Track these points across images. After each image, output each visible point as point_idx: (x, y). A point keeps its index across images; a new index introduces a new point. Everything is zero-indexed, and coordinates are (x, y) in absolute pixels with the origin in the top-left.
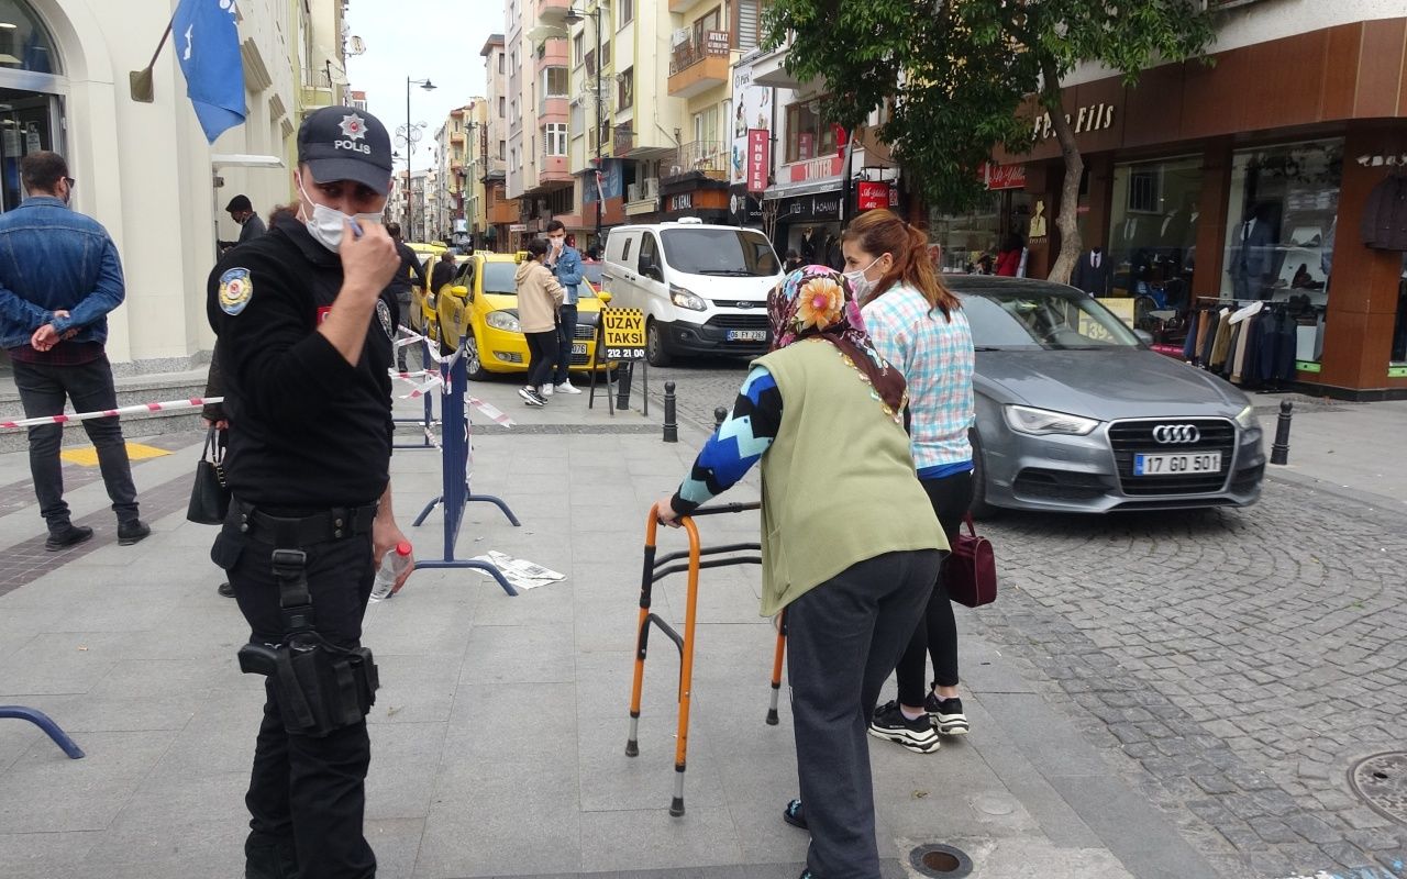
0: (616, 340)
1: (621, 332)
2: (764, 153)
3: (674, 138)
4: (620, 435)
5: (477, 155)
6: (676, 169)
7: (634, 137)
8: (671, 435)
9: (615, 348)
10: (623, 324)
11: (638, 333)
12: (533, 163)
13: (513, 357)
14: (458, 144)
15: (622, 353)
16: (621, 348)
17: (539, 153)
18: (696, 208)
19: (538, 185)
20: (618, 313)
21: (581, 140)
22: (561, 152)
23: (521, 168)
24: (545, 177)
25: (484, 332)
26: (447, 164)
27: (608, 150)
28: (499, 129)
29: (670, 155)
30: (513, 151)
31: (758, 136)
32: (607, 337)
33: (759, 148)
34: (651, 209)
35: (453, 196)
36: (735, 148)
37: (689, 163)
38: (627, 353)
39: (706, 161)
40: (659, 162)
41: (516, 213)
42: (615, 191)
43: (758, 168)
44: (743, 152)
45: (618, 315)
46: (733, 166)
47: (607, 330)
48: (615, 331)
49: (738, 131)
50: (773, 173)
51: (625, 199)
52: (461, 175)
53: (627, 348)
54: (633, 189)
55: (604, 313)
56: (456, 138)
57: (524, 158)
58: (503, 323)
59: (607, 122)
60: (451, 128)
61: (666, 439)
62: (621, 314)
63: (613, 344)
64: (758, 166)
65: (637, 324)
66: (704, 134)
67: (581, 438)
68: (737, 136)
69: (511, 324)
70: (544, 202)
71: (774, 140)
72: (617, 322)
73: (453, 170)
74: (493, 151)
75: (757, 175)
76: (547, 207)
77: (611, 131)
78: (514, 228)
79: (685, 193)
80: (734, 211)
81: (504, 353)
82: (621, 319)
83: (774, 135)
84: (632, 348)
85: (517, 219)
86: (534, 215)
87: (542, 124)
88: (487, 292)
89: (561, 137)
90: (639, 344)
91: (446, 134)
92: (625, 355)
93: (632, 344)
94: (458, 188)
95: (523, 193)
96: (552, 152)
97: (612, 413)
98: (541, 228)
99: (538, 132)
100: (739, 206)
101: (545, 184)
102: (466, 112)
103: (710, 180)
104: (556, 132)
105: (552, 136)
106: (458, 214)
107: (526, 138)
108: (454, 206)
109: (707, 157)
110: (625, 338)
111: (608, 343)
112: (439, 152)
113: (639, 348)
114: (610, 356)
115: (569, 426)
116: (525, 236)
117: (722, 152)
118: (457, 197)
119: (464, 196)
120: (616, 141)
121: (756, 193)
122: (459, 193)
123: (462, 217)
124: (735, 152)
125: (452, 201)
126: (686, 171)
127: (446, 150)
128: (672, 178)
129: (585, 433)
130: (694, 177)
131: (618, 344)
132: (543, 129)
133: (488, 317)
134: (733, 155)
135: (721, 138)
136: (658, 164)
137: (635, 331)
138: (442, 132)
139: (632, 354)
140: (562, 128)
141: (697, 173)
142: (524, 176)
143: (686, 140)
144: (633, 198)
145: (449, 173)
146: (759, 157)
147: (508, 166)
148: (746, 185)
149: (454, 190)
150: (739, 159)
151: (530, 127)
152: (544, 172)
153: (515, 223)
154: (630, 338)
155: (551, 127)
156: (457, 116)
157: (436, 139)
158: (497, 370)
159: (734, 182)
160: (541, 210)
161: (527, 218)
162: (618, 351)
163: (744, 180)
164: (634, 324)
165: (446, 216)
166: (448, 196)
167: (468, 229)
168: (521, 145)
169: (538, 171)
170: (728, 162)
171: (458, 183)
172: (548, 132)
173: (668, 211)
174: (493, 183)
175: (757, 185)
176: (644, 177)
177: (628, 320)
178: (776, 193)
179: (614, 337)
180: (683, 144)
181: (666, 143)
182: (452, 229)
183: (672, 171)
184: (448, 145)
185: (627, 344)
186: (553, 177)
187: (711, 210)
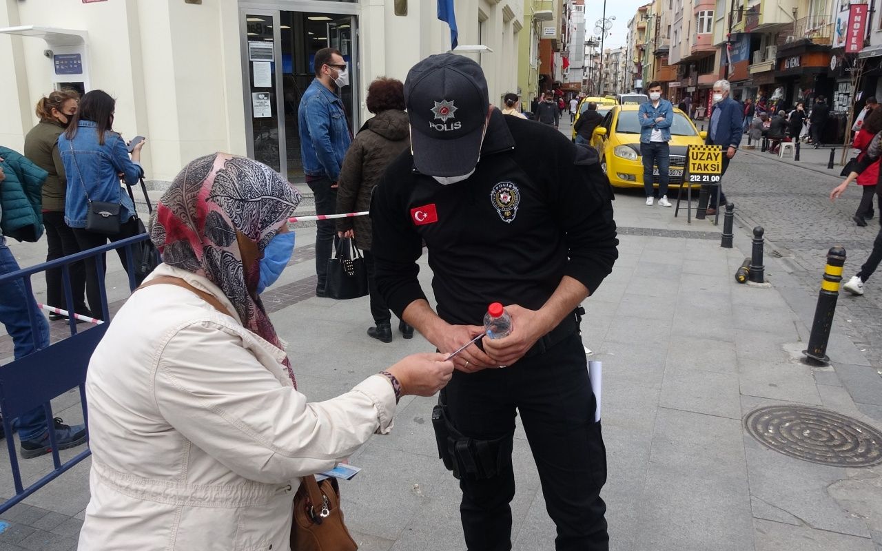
0: (698, 168)
1: (702, 163)
2: (863, 22)
3: (792, 15)
4: (689, 240)
5: (652, 35)
6: (791, 38)
7: (760, 17)
8: (727, 242)
9: (697, 174)
10: (705, 157)
11: (716, 164)
12: (688, 39)
13: (630, 177)
14: (641, 30)
15: (702, 178)
16: (701, 175)
17: (692, 32)
18: (803, 66)
19: (690, 55)
20: (702, 149)
21: (722, 21)
22: (708, 30)
23: (680, 43)
24: (695, 49)
25: (613, 160)
26: (634, 44)
27: (740, 27)
28: (668, 18)
29: (789, 28)
30: (676, 32)
31: (858, 9)
32: (691, 167)
33: (858, 18)
34: (769, 68)
35: (636, 64)
36: (839, 20)
37: (803, 33)
38: (706, 179)
39: (814, 31)
40: (778, 34)
41: (675, 74)
42: (744, 57)
43: (855, 34)
44: (845, 22)
45: (702, 150)
46: (836, 34)
47: (691, 161)
48: (697, 162)
49: (842, 7)
50: (869, 38)
51: (751, 62)
52: (642, 50)
53: (706, 174)
54: (757, 54)
55: (691, 149)
56: (641, 25)
57: (682, 36)
58: (626, 153)
59: (742, 7)
60: (638, 19)
61: (723, 245)
62: (704, 149)
63: (696, 171)
64: (855, 33)
65: (716, 157)
66: (816, 11)
67: (658, 240)
68: (841, 11)
69: (630, 154)
70: (694, 66)
71: (872, 11)
72: (700, 155)
73: (637, 47)
74: (663, 32)
75: (854, 40)
76: (696, 69)
77: (744, 13)
78: (671, 85)
79: (795, 56)
80: (833, 68)
81: (624, 175)
82: (704, 153)
83: (872, 7)
84: (710, 175)
85: (676, 79)
86: (686, 76)
87: (697, 12)
88: (619, 132)
89: (709, 20)
90: (716, 172)
91: (634, 23)
92: (704, 180)
93: (710, 172)
94: (639, 58)
95: (679, 60)
96: (701, 30)
97: (689, 222)
98: (690, 84)
99: (693, 17)
100: (837, 64)
101: (695, 54)
102: (649, 8)
103: (817, 45)
104: (706, 17)
105: (702, 20)
106: (638, 76)
107: (685, 23)
108: (635, 71)
109: (816, 28)
110: (706, 167)
111: (691, 170)
112: (629, 36)
113: (715, 175)
114: (692, 180)
115: (654, 230)
116: (679, 89)
117: (828, 23)
118: (639, 65)
119: (642, 64)
120: (747, 20)
121: (853, 54)
122: (640, 63)
123: (640, 78)
124: (839, 23)
125: (635, 68)
126: (798, 39)
127: (633, 34)
128: (788, 45)
129: (663, 236)
130: (804, 43)
131: (700, 171)
132: (697, 15)
133: (616, 149)
134: (837, 25)
135: (829, 13)
136: (777, 35)
137: (714, 162)
138: (632, 22)
139: (710, 178)
140: (710, 13)
141: (806, 40)
142: (681, 49)
143: (800, 16)
144: (757, 61)
145: (634, 49)
146: (857, 26)
147: (672, 43)
148: (843, 48)
149: (636, 60)
150: (841, 28)
151: (688, 15)
152: (695, 45)
153: (674, 81)
154: (709, 167)
155: (703, 14)
156: (643, 10)
157: (628, 27)
158: (619, 185)
159: (835, 45)
160: (691, 71)
161: (682, 77)
162: (699, 176)
163: (843, 45)
164: (714, 158)
165: (629, 77)
166: (632, 64)
167: (643, 86)
168: (681, 28)
169: (691, 45)
170: (832, 31)
171: (640, 56)
172: (700, 17)
173: (782, 69)
174: (661, 55)
175: (854, 48)
176: (767, 45)
177: (709, 154)
178: (869, 53)
179: (696, 166)
180: (798, 18)
181: (784, 19)
182: (633, 86)
183: (788, 40)
184: (635, 31)
185: (706, 172)
186: (701, 48)
187: (815, 67)
